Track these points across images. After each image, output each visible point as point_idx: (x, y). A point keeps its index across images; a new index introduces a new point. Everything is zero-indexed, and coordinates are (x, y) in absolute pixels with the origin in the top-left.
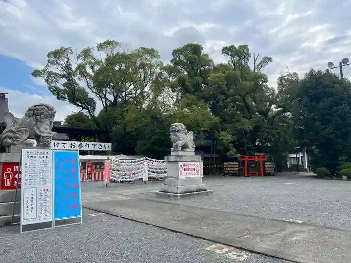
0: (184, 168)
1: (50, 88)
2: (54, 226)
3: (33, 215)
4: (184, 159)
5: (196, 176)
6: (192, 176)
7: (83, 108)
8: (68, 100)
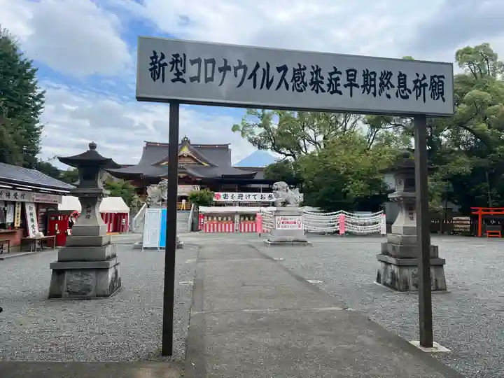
0: (282, 221)
1: (250, 140)
2: (159, 250)
3: (148, 243)
4: (281, 213)
5: (297, 228)
6: (289, 229)
7: (287, 155)
8: (270, 150)
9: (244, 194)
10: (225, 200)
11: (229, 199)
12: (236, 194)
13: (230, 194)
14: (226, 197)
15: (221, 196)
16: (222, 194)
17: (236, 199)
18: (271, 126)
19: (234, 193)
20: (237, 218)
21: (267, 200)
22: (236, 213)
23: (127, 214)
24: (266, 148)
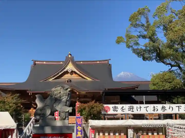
1: (134, 51)
7: (172, 66)
8: (154, 60)
9: (135, 106)
10: (115, 113)
11: (119, 112)
12: (126, 106)
13: (119, 106)
14: (115, 109)
15: (111, 109)
16: (111, 106)
17: (127, 111)
18: (156, 37)
19: (124, 105)
20: (130, 132)
21: (160, 112)
22: (129, 127)
23: (13, 130)
24: (150, 59)
